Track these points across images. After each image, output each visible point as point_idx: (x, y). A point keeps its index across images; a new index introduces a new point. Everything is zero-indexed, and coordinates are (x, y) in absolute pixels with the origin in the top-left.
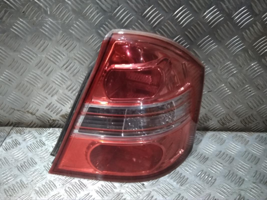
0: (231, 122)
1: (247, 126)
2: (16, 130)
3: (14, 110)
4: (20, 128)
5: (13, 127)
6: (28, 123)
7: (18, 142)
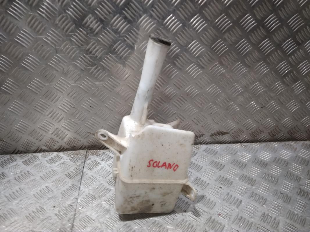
0: (280, 133)
1: (293, 135)
2: (91, 153)
3: (89, 134)
4: (94, 150)
5: (87, 150)
6: (100, 145)
7: (98, 162)
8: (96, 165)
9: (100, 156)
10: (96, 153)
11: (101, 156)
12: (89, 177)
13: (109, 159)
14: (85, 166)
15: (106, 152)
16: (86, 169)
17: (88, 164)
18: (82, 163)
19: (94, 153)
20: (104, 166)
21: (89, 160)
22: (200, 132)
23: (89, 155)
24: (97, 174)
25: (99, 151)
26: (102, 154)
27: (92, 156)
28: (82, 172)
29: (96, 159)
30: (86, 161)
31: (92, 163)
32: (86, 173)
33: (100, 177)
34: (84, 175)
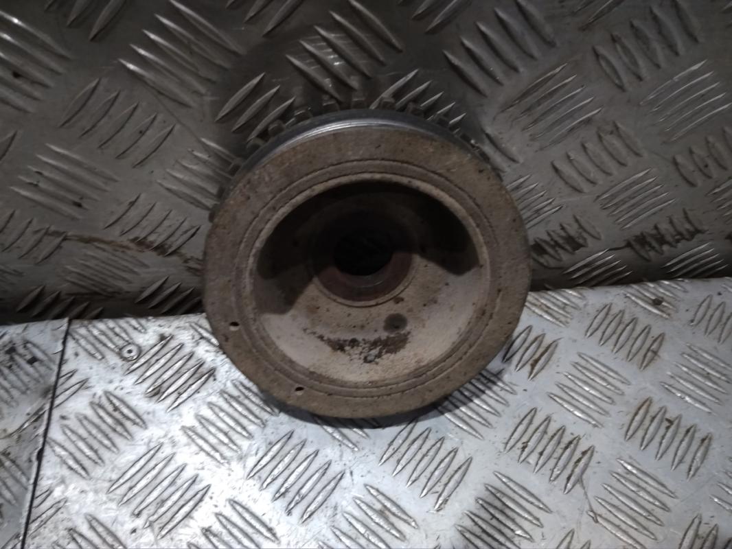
2: (91, 339)
3: (61, 239)
4: (111, 323)
5: (70, 323)
6: (141, 292)
7: (128, 407)
8: (119, 429)
9: (142, 360)
10: (121, 343)
11: (148, 364)
12: (73, 532)
13: (190, 382)
14: (50, 441)
15: (175, 333)
16: (59, 466)
17: (73, 423)
18: (36, 421)
19: (110, 345)
20: (162, 440)
21: (80, 392)
22: (687, 218)
23: (82, 354)
24: (124, 502)
25: (135, 329)
26: (156, 345)
27: (95, 367)
28: (31, 488)
29: (116, 384)
30: (57, 402)
31: (97, 420)
32: (55, 499)
33: (137, 531)
34: (40, 519)
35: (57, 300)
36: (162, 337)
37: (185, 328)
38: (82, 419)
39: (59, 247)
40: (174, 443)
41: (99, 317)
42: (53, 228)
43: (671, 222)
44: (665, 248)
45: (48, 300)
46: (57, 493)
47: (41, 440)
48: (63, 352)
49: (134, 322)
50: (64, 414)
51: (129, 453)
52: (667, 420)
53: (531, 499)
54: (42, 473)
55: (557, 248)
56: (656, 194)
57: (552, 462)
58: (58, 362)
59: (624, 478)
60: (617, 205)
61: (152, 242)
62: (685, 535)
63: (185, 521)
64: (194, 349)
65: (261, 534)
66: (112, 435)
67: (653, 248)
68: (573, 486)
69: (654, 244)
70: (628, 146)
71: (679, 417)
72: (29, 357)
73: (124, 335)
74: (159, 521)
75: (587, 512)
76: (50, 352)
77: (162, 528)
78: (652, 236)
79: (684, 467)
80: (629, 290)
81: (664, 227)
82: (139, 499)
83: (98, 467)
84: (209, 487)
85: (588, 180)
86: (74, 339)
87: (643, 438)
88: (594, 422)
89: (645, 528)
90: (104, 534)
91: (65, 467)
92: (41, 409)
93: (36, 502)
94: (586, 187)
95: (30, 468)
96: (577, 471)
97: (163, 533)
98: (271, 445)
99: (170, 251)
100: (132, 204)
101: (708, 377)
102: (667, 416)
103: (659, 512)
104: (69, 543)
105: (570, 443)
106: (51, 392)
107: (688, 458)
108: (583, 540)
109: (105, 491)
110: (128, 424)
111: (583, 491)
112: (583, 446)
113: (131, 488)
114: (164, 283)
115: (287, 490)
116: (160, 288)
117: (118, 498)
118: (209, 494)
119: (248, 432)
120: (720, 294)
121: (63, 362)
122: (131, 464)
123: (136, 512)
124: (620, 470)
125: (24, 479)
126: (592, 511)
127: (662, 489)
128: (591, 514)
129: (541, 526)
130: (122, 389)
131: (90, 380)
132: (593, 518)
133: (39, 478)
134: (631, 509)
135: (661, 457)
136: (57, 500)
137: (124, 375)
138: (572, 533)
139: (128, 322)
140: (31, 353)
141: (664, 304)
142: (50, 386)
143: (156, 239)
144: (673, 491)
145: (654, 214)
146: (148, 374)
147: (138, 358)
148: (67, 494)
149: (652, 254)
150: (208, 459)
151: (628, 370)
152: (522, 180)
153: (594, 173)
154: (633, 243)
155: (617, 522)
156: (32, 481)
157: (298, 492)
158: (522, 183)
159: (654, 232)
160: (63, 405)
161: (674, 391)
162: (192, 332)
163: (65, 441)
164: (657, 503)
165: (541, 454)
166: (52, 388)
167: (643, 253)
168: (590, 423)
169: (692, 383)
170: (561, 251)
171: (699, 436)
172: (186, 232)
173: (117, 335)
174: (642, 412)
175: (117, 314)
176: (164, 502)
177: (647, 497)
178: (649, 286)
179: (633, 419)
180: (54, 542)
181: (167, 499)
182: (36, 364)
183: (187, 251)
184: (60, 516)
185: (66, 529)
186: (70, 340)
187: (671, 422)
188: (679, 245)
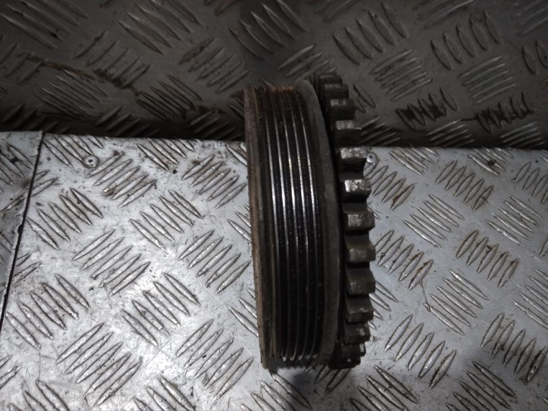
2: (61, 149)
3: (39, 64)
4: (76, 139)
5: (44, 135)
6: (100, 117)
7: (89, 201)
8: (82, 216)
9: (100, 168)
10: (83, 154)
11: (105, 171)
12: (45, 286)
13: (137, 188)
14: (28, 220)
15: (126, 151)
16: (35, 238)
17: (46, 209)
18: (17, 204)
19: (75, 154)
20: (115, 227)
21: (52, 187)
22: (523, 100)
23: (54, 159)
24: (85, 268)
25: (95, 144)
26: (110, 158)
27: (63, 170)
28: (14, 252)
29: (80, 184)
30: (34, 192)
31: (65, 209)
32: (32, 261)
33: (94, 289)
34: (20, 274)
35: (34, 116)
36: (116, 153)
37: (133, 148)
38: (53, 207)
39: (37, 71)
40: (123, 231)
41: (67, 133)
42: (33, 54)
43: (511, 102)
44: (503, 123)
45: (27, 116)
46: (34, 257)
47: (22, 219)
48: (38, 156)
49: (94, 139)
50: (39, 202)
51: (90, 234)
52: (488, 247)
53: (384, 292)
54: (22, 242)
55: (423, 115)
56: (504, 77)
57: (402, 268)
58: (34, 163)
59: (453, 283)
60: (473, 84)
61: (111, 75)
62: (491, 325)
63: (131, 285)
64: (141, 165)
65: (187, 298)
66: (76, 220)
67: (494, 122)
68: (415, 286)
69: (495, 118)
70: (490, 34)
71: (497, 246)
72: (11, 157)
73: (86, 148)
74: (111, 283)
75: (423, 304)
76: (28, 156)
77: (113, 288)
78: (495, 112)
79: (496, 280)
80: (472, 152)
81: (505, 105)
82: (96, 267)
83: (65, 242)
84: (149, 263)
85: (456, 59)
86: (47, 147)
87: (469, 258)
88: (435, 244)
89: (463, 318)
90: (69, 289)
91: (40, 239)
92: (22, 196)
93: (17, 263)
94: (453, 65)
95: (13, 237)
96: (419, 275)
97: (114, 292)
98: (197, 238)
99: (125, 84)
100: (98, 39)
101: (521, 219)
102: (489, 244)
103: (474, 309)
104: (42, 293)
105: (416, 256)
106: (29, 185)
107: (500, 274)
108: (419, 322)
109: (71, 259)
110: (89, 214)
111: (422, 289)
112: (425, 260)
113: (90, 259)
114: (119, 111)
115: (207, 270)
116: (115, 115)
117: (81, 265)
118: (149, 268)
119: (180, 228)
120: (537, 162)
121: (39, 163)
122: (91, 242)
123: (94, 276)
124: (450, 278)
125: (8, 245)
126: (427, 304)
127: (478, 293)
128: (426, 305)
129: (390, 310)
130: (84, 188)
131: (59, 179)
132: (427, 308)
133: (20, 246)
134: (455, 304)
135: (481, 271)
136: (34, 262)
137: (86, 178)
138: (411, 316)
139: (89, 139)
140: (13, 154)
141: (496, 165)
142: (29, 180)
143: (115, 72)
144: (487, 295)
145: (500, 94)
146: (104, 179)
147: (97, 166)
148: (42, 259)
149: (492, 127)
150: (150, 244)
151: (464, 210)
152: (406, 53)
153: (461, 54)
154: (480, 116)
155: (444, 312)
156: (14, 247)
157: (216, 273)
158: (406, 56)
159: (497, 109)
160: (39, 195)
161: (495, 227)
162: (139, 151)
163: (40, 221)
164: (474, 302)
165: (394, 262)
166: (30, 182)
167: (485, 125)
168: (432, 243)
169: (509, 223)
170: (425, 117)
171: (509, 259)
172: (138, 69)
173: (80, 147)
174: (470, 240)
175: (81, 132)
176: (114, 271)
177: (467, 298)
178: (486, 151)
179: (464, 243)
180: (31, 291)
181: (117, 269)
182: (17, 163)
183: (138, 86)
184: (35, 273)
185: (40, 283)
186: (44, 146)
187: (490, 248)
188: (514, 122)
